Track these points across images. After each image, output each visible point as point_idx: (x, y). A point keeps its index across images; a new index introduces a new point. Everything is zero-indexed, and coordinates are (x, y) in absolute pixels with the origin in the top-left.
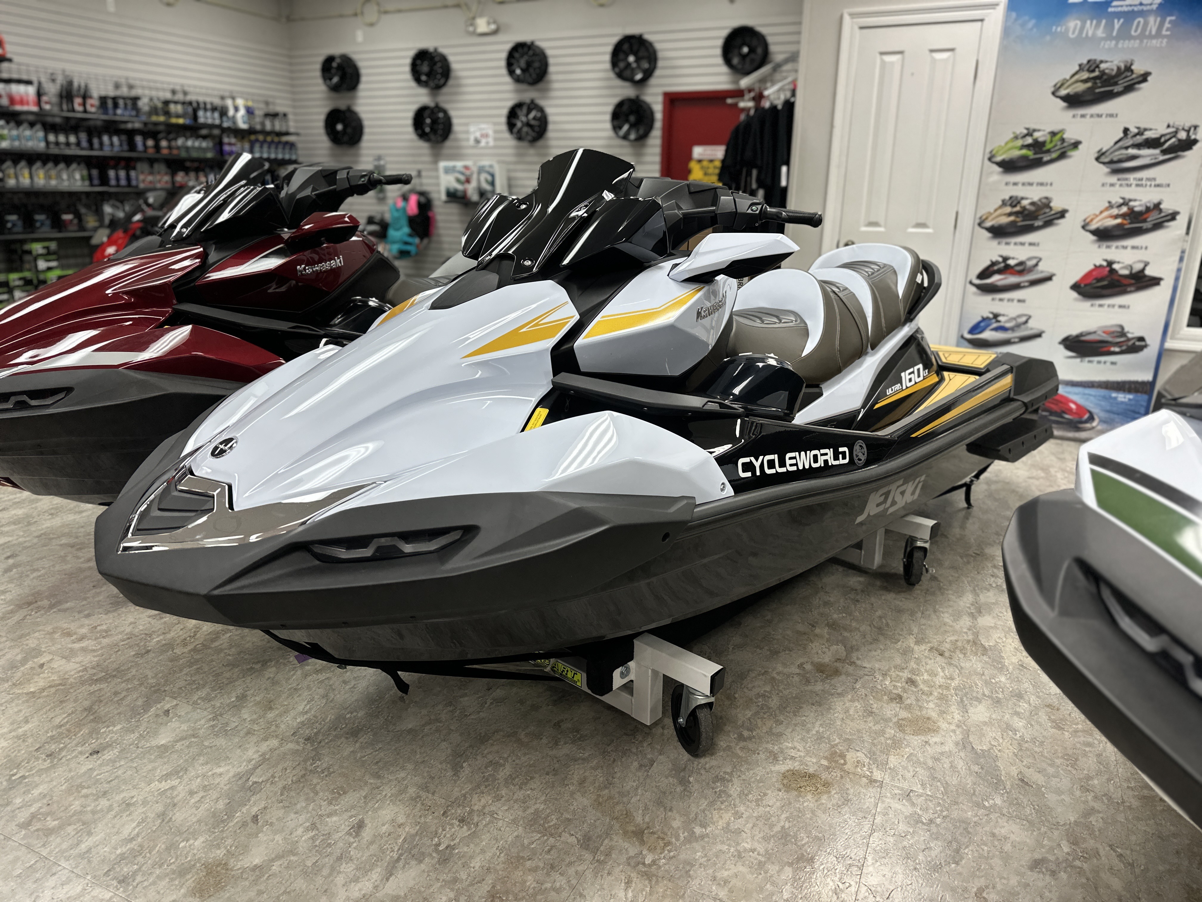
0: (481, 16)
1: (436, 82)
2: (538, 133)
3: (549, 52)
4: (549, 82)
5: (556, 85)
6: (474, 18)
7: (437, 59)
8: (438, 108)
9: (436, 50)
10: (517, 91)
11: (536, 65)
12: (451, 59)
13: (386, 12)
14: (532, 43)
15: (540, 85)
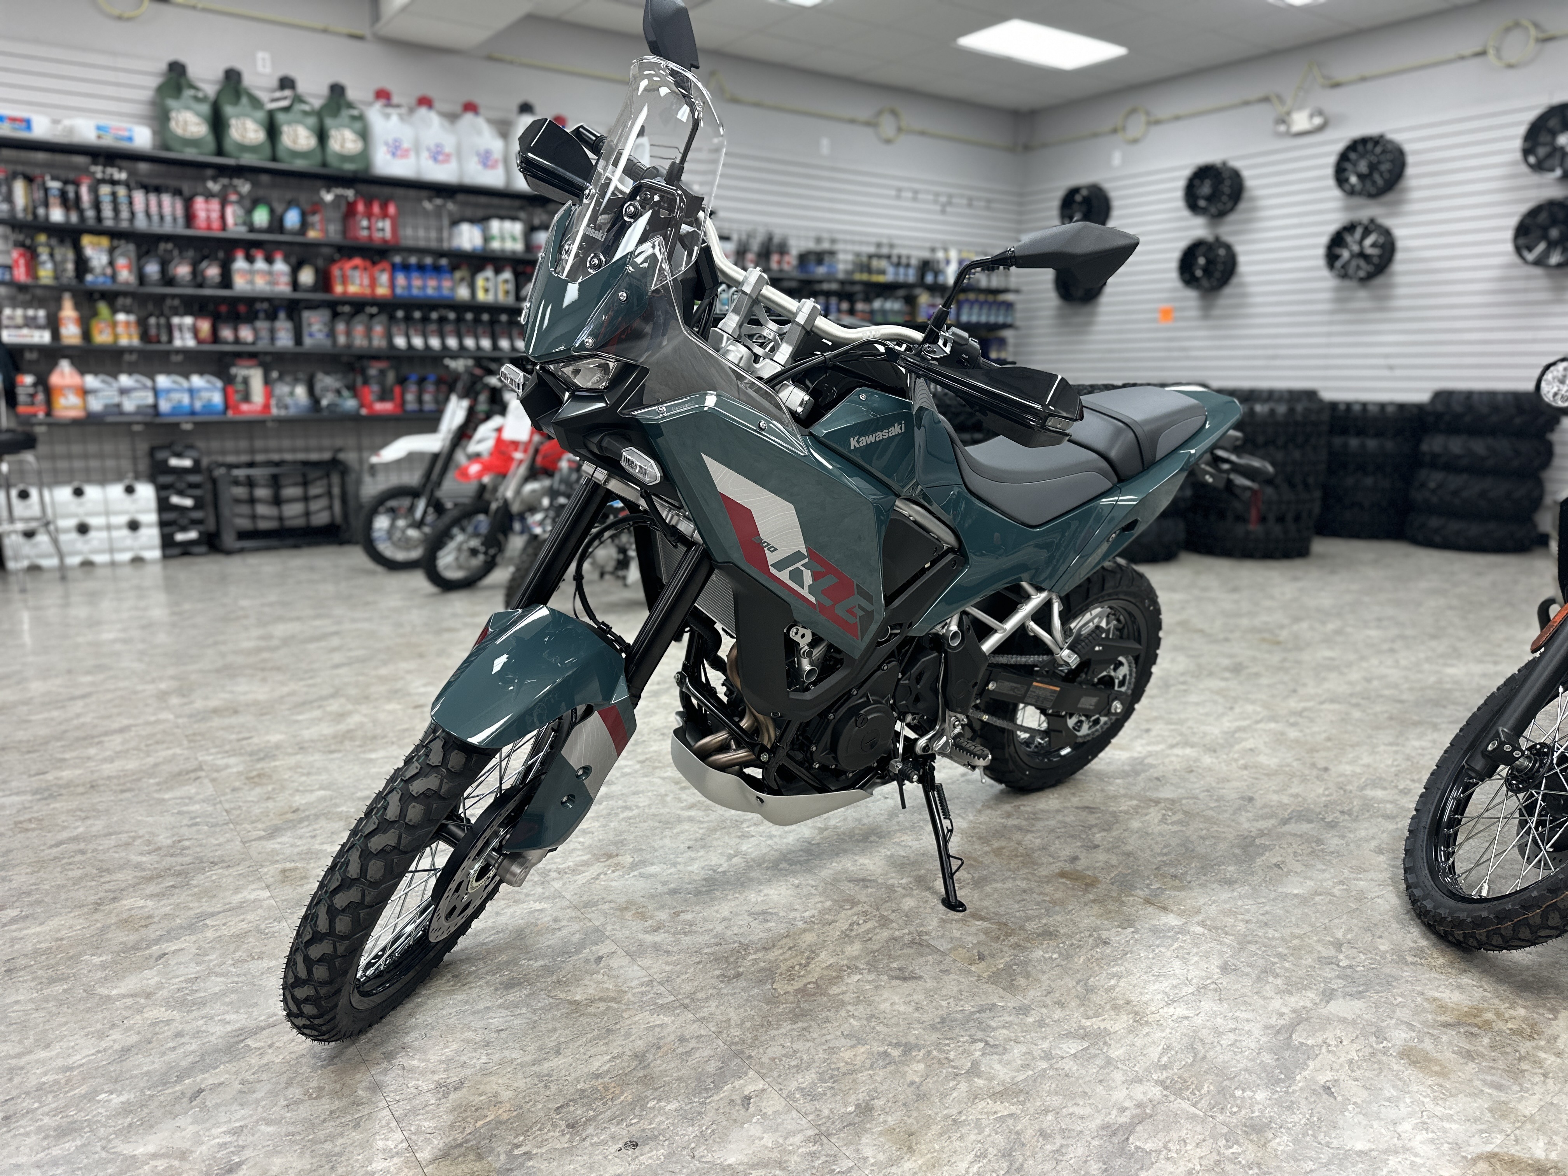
0: (1300, 108)
1: (1220, 206)
2: (1376, 265)
3: (1407, 148)
4: (1405, 190)
5: (1415, 195)
6: (1288, 114)
7: (1225, 175)
8: (1218, 242)
9: (1224, 164)
10: (1347, 209)
11: (1385, 167)
12: (1245, 173)
13: (1158, 122)
14: (1381, 137)
15: (1389, 197)
